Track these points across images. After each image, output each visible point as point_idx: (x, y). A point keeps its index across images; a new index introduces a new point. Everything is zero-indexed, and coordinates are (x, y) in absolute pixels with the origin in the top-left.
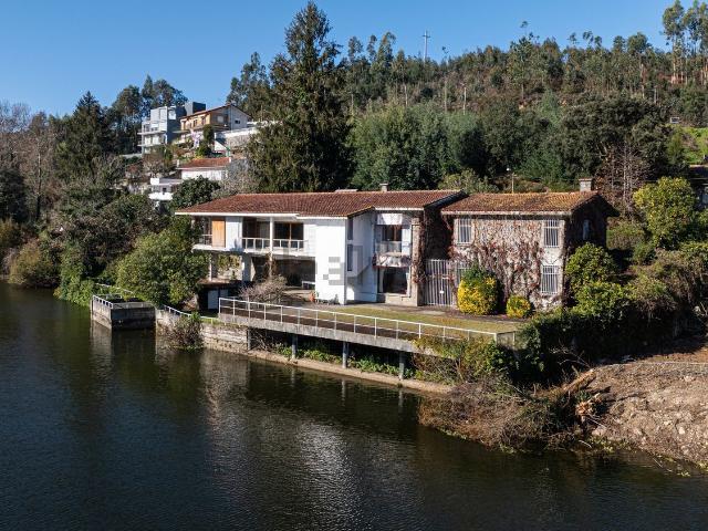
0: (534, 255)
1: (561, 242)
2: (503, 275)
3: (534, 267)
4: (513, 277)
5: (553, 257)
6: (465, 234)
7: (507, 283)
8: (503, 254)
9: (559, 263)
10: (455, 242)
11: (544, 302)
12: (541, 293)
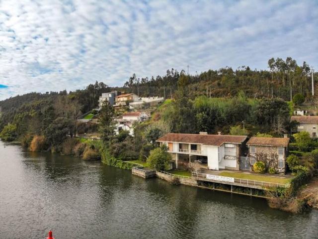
0: (276, 157)
1: (284, 153)
2: (266, 162)
3: (276, 160)
4: (269, 163)
5: (281, 158)
6: (253, 150)
7: (267, 164)
8: (266, 156)
9: (284, 159)
10: (250, 152)
11: (279, 170)
12: (279, 167)
